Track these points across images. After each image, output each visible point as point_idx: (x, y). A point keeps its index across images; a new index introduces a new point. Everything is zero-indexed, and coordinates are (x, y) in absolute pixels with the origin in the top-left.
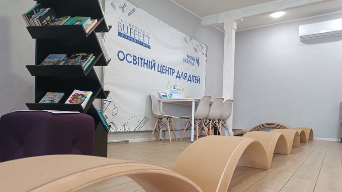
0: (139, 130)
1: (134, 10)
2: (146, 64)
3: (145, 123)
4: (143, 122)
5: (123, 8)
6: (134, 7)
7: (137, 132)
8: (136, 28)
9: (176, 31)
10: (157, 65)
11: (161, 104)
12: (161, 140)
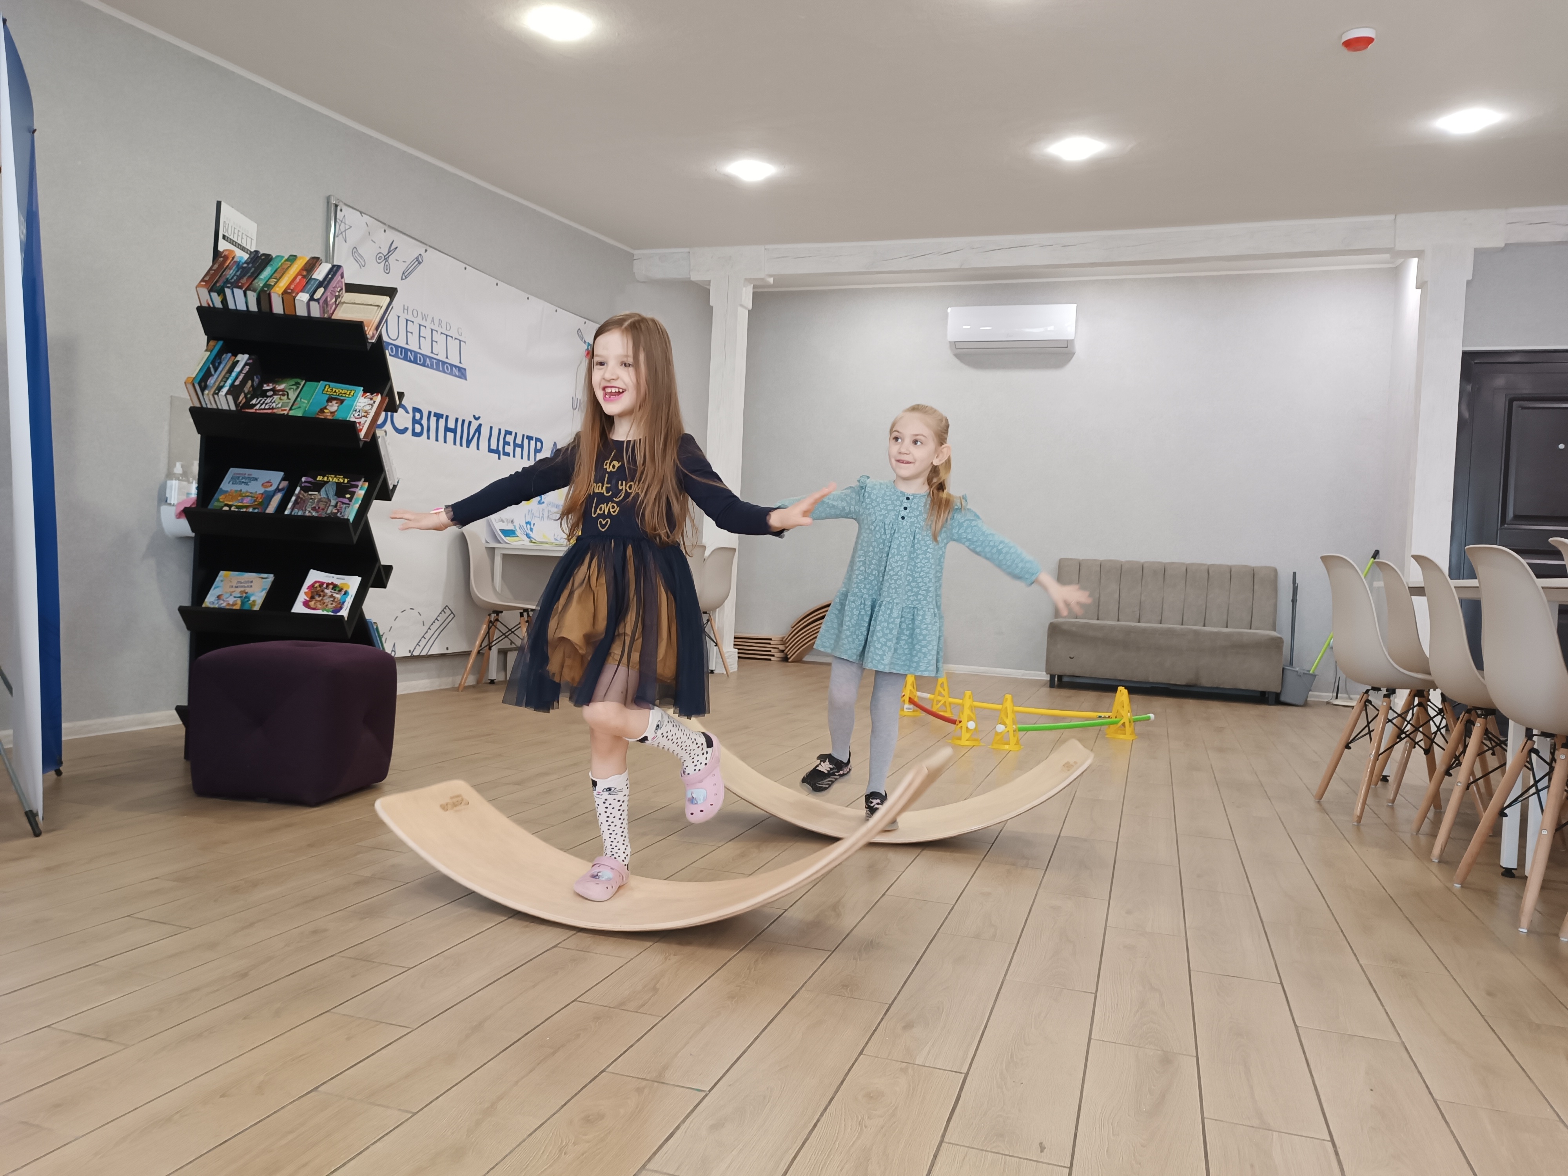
0: (423, 653)
1: (419, 261)
2: (450, 430)
3: (443, 627)
4: (437, 624)
5: (386, 259)
6: (419, 249)
7: (420, 658)
8: (424, 317)
9: (549, 308)
10: (485, 432)
11: (498, 560)
12: (492, 682)
